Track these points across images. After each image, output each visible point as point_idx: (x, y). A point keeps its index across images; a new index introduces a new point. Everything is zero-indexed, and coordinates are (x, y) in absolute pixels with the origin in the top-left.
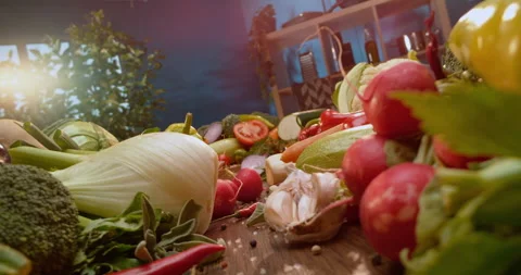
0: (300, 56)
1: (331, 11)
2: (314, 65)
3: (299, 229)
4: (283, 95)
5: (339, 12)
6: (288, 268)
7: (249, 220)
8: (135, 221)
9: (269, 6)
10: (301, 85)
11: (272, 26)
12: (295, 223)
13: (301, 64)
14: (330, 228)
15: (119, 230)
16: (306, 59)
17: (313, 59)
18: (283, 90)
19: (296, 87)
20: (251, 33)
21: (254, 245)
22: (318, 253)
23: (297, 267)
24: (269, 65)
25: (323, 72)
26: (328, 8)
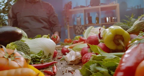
0: (77, 17)
1: (88, 7)
2: (81, 21)
3: (71, 61)
4: (70, 28)
5: (90, 7)
6: (69, 67)
7: (60, 59)
8: (40, 56)
9: (71, 2)
10: (76, 26)
11: (70, 8)
12: (71, 60)
13: (77, 20)
14: (77, 62)
15: (36, 57)
16: (79, 19)
17: (81, 19)
18: (70, 26)
19: (75, 26)
20: (64, 8)
21: (62, 64)
22: (74, 66)
23: (70, 67)
24: (68, 18)
25: (83, 23)
26: (87, 5)
